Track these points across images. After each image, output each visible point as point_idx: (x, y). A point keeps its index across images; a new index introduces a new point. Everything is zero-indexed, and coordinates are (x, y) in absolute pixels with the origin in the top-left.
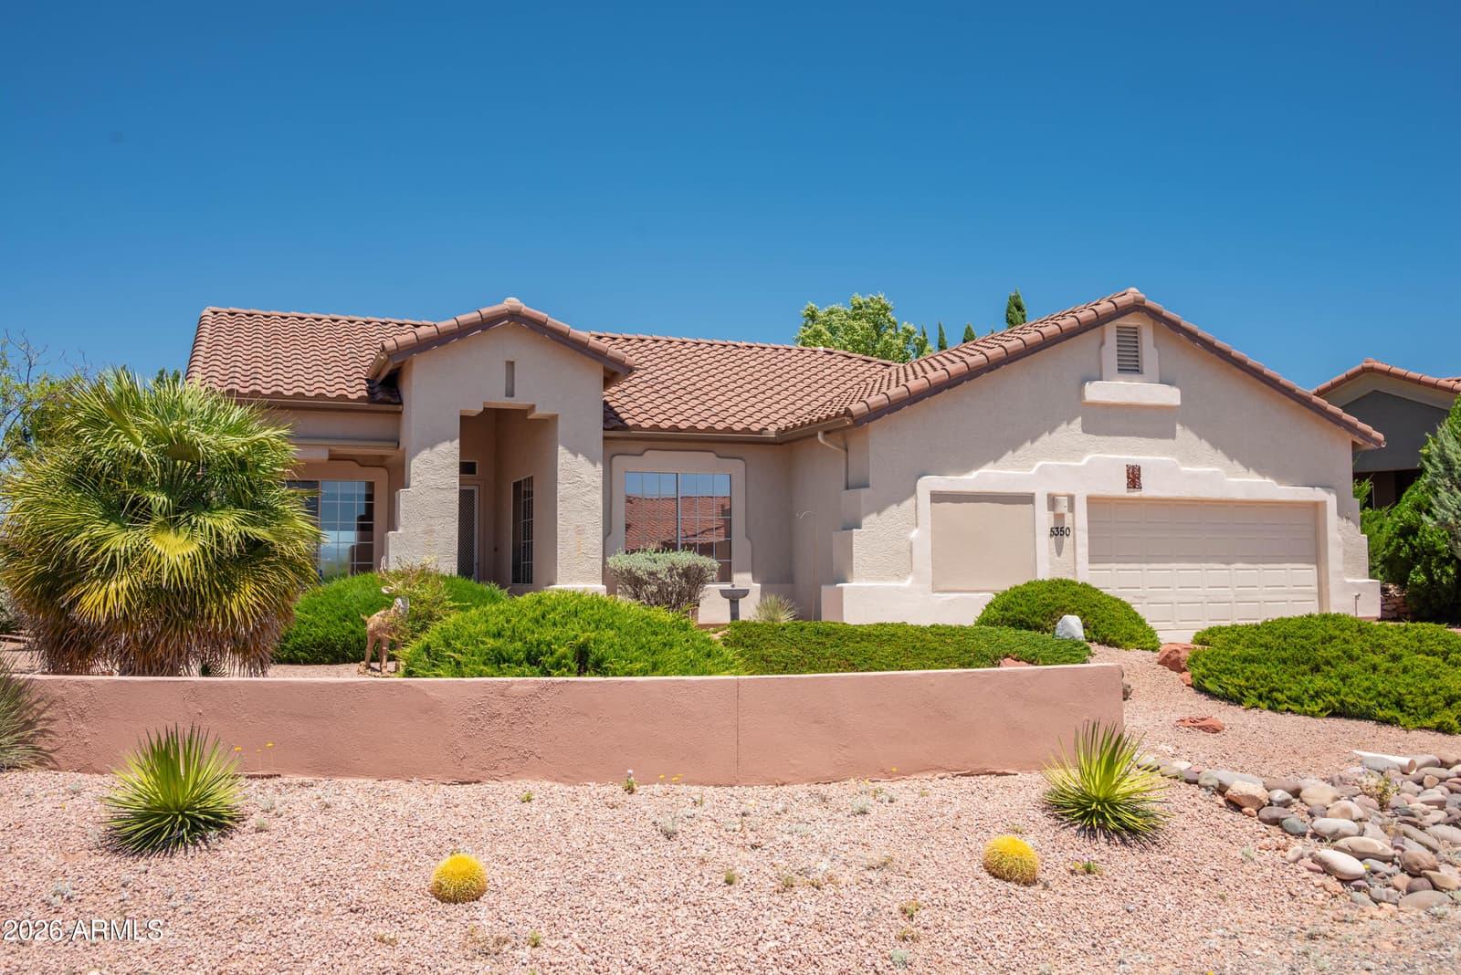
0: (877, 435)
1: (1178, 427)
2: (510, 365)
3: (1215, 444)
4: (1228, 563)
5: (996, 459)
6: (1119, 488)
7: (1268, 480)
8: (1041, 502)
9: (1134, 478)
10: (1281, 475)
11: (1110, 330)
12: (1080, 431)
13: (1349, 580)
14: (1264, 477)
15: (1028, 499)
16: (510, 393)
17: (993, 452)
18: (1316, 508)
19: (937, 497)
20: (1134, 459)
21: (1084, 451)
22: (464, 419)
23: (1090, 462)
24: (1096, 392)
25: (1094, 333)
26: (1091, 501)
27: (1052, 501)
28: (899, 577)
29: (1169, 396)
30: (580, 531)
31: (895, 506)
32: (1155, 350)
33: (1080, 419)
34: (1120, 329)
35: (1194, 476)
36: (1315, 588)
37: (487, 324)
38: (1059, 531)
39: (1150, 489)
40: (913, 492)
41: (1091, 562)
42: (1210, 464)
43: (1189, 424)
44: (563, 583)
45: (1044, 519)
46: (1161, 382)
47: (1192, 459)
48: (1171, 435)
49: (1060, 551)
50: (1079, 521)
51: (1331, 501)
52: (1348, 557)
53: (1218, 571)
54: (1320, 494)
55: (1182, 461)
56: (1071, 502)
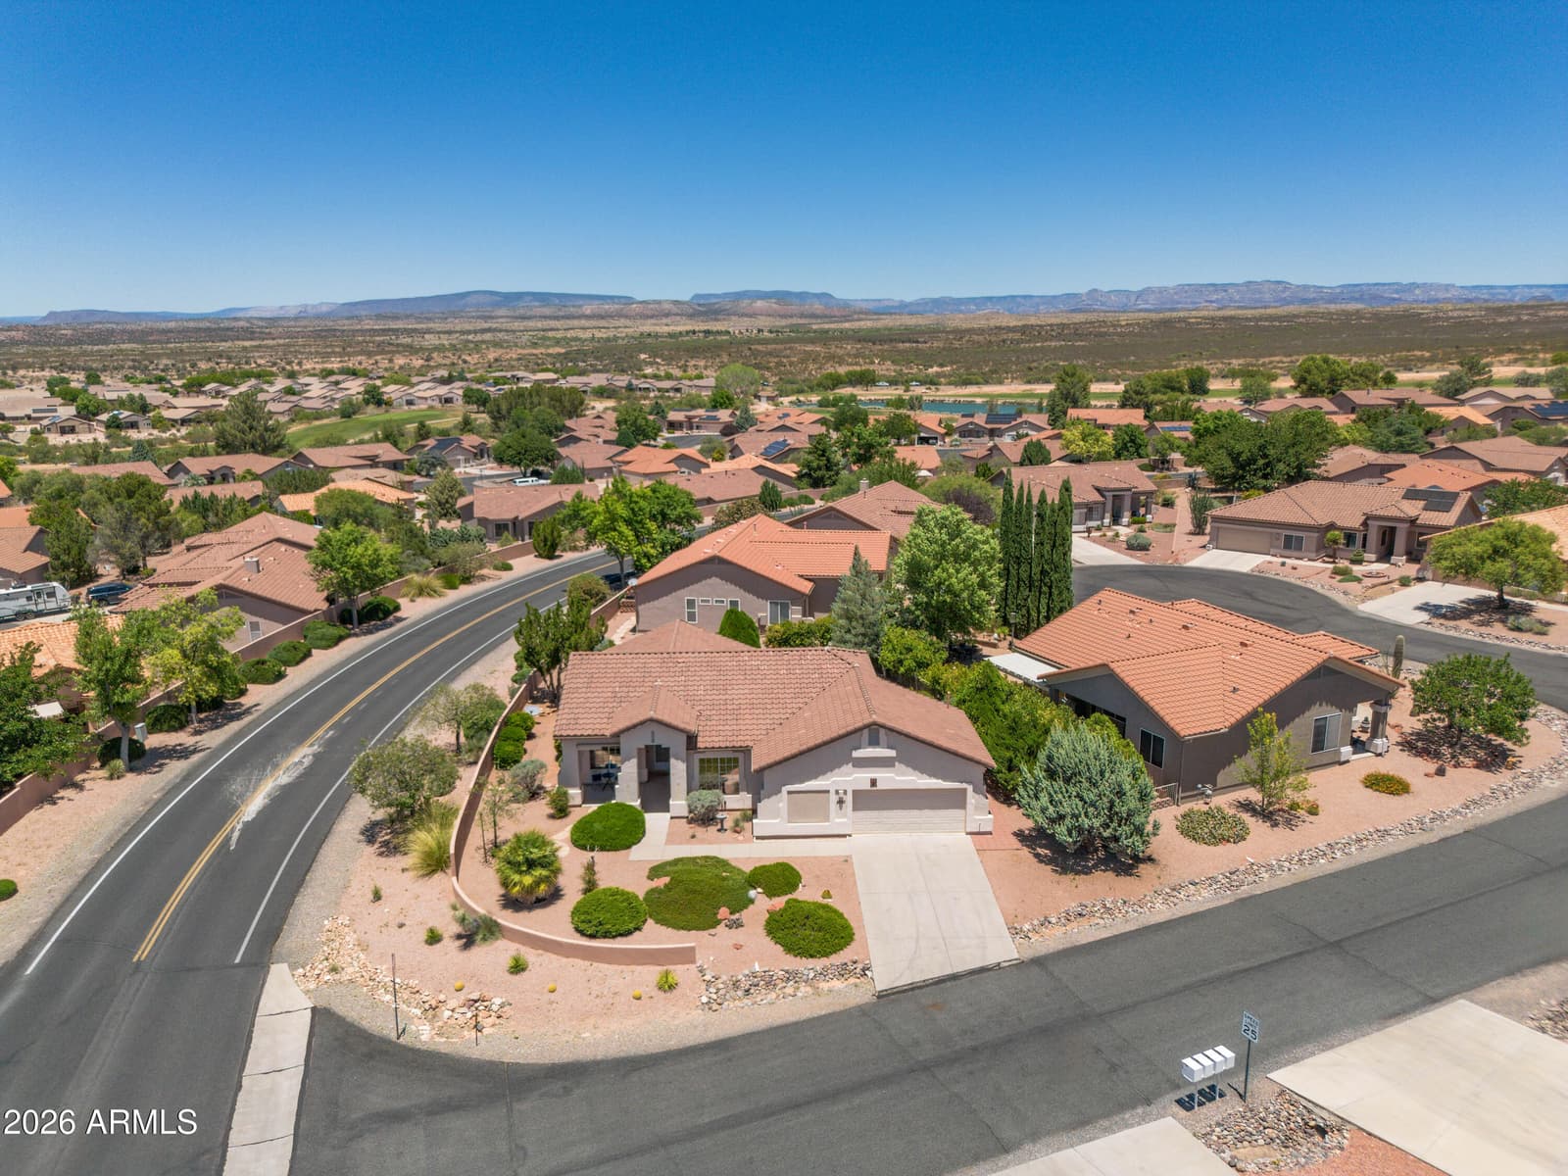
0: (766, 773)
1: (895, 764)
2: (653, 733)
3: (915, 769)
4: (921, 810)
5: (814, 779)
6: (867, 786)
7: (941, 781)
8: (832, 791)
9: (874, 782)
10: (946, 779)
11: (866, 731)
12: (851, 767)
13: (977, 817)
14: (938, 780)
15: (828, 792)
16: (653, 741)
17: (815, 776)
18: (964, 790)
19: (789, 793)
20: (873, 776)
21: (851, 774)
22: (639, 750)
23: (854, 778)
24: (856, 754)
25: (858, 734)
26: (854, 791)
27: (837, 792)
28: (775, 818)
29: (892, 753)
30: (678, 785)
31: (775, 796)
32: (884, 738)
33: (851, 763)
35: (902, 781)
36: (963, 819)
37: (642, 723)
38: (841, 802)
39: (880, 786)
40: (780, 791)
41: (853, 811)
42: (911, 776)
43: (900, 762)
45: (834, 798)
46: (888, 748)
47: (903, 774)
48: (894, 766)
49: (841, 808)
50: (849, 799)
51: (970, 788)
52: (977, 808)
53: (916, 812)
54: (964, 785)
55: (897, 775)
56: (845, 792)
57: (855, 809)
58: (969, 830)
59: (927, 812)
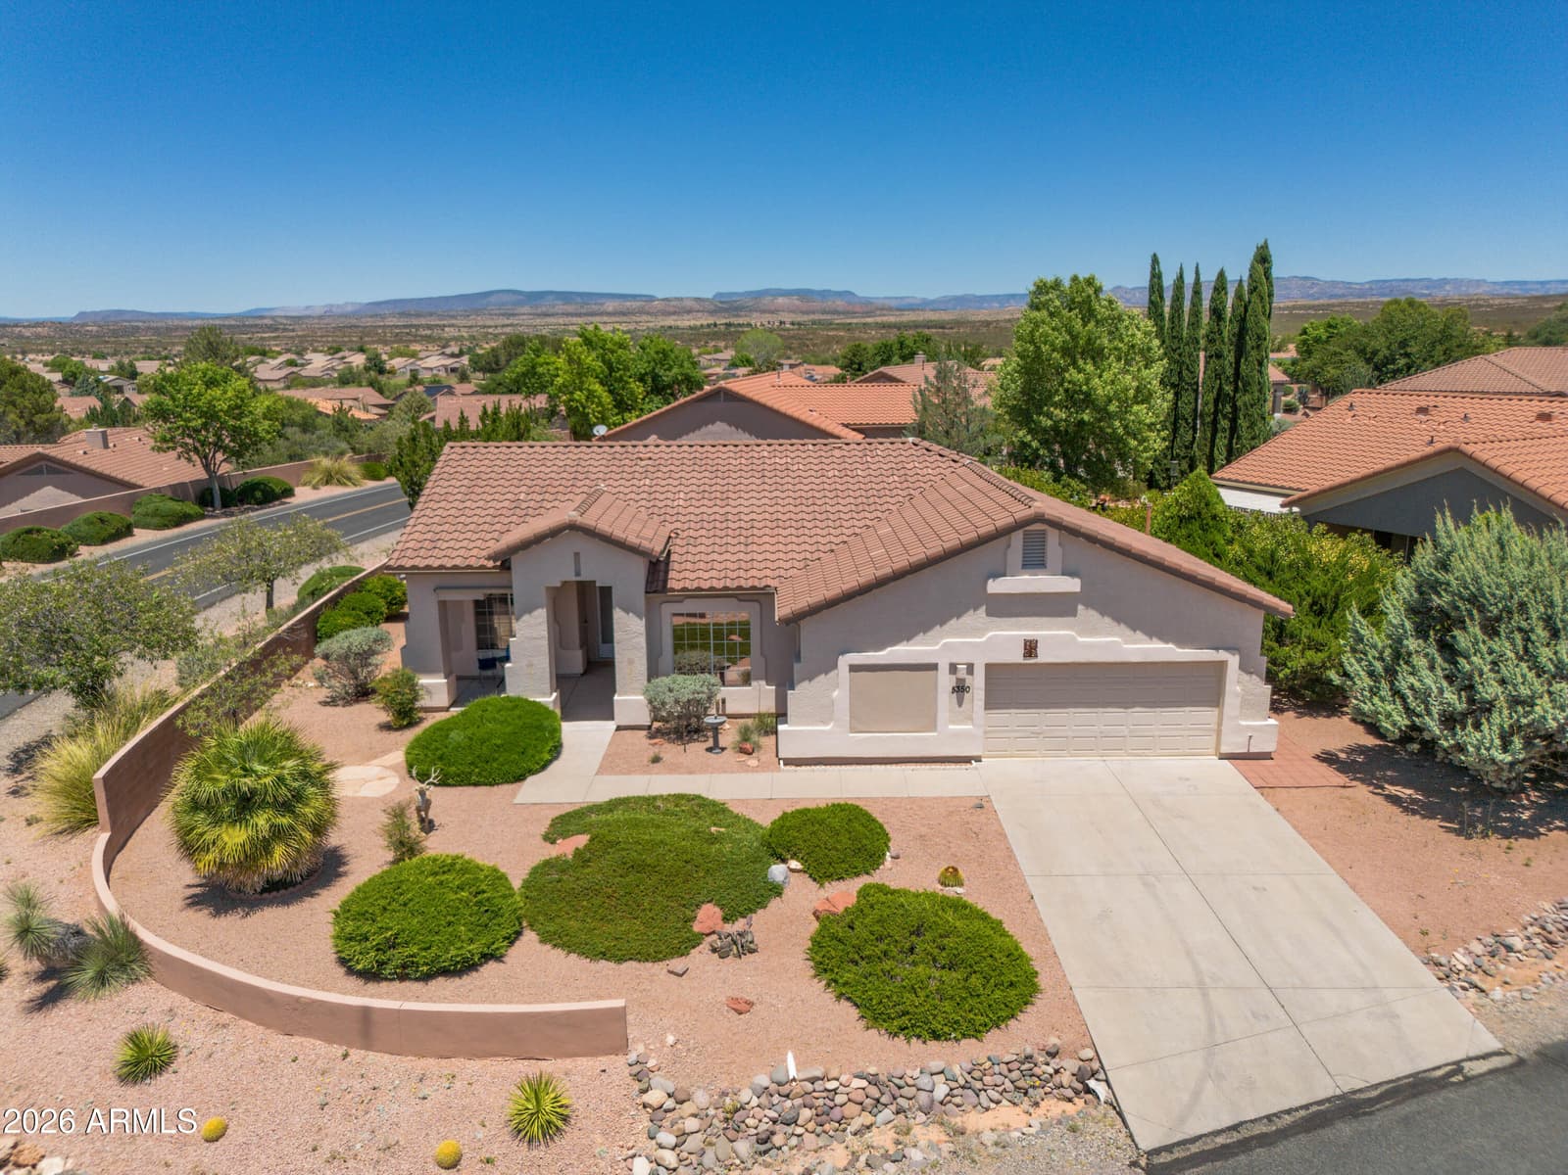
0: (806, 626)
1: (1080, 607)
2: (577, 555)
3: (1118, 620)
4: (1126, 708)
5: (908, 640)
6: (1017, 656)
7: (1171, 646)
8: (943, 668)
9: (1030, 648)
10: (1181, 642)
11: (1017, 538)
12: (984, 615)
13: (1244, 723)
14: (1167, 642)
15: (934, 667)
16: (578, 574)
17: (908, 637)
18: (1221, 666)
19: (854, 668)
20: (1030, 634)
21: (987, 630)
22: (552, 590)
23: (990, 638)
24: (995, 587)
25: (1003, 540)
26: (989, 667)
27: (953, 668)
28: (824, 722)
29: (1072, 585)
30: (631, 662)
31: (823, 676)
32: (1060, 550)
33: (984, 607)
34: (1025, 534)
35: (1091, 646)
36: (1214, 726)
37: (554, 533)
38: (960, 689)
39: (1044, 656)
40: (835, 666)
41: (986, 709)
42: (1109, 634)
43: (1087, 605)
45: (945, 681)
46: (1063, 574)
47: (1093, 631)
48: (1073, 613)
49: (960, 703)
50: (978, 682)
51: (1233, 661)
52: (1246, 704)
53: (1114, 714)
54: (1222, 655)
55: (1080, 634)
56: (970, 668)
57: (991, 704)
58: (1225, 749)
59: (1139, 714)
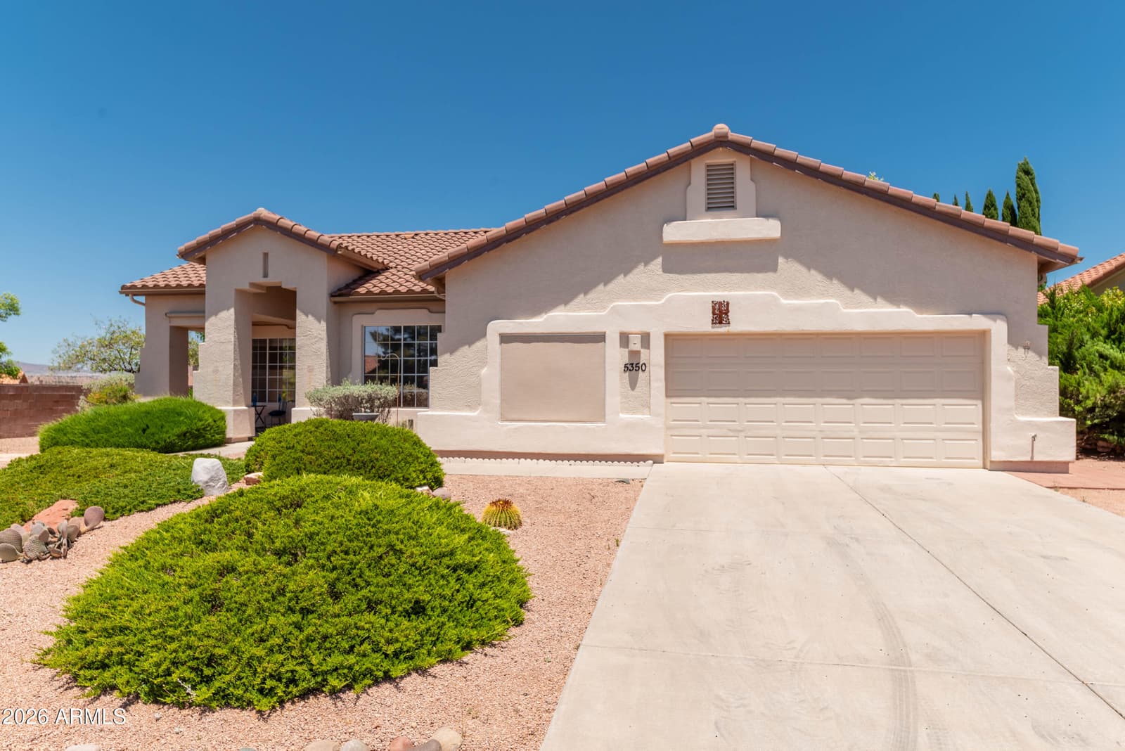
1: (781, 260)
2: (266, 255)
3: (829, 275)
4: (849, 398)
5: (566, 303)
6: (703, 323)
7: (904, 309)
8: (613, 340)
9: (721, 313)
10: (922, 302)
11: (698, 171)
12: (660, 271)
13: (1022, 418)
14: (899, 307)
15: (599, 338)
16: (266, 275)
17: (565, 298)
18: (982, 337)
19: (505, 339)
20: (720, 295)
23: (669, 301)
24: (674, 232)
26: (667, 336)
27: (624, 339)
28: (470, 407)
29: (770, 229)
30: (311, 370)
31: (467, 347)
32: (752, 186)
33: (660, 260)
34: (710, 168)
35: (798, 309)
36: (979, 426)
38: (634, 367)
39: (739, 323)
40: (484, 335)
41: (667, 396)
42: (822, 295)
43: (790, 256)
44: (299, 407)
45: (615, 356)
46: (757, 217)
47: (799, 291)
48: (774, 269)
49: (633, 385)
50: (655, 356)
51: (998, 329)
52: (1024, 394)
53: (835, 407)
54: (978, 322)
55: (786, 295)
56: (646, 339)
57: (672, 391)
58: (997, 455)
59: (869, 407)
